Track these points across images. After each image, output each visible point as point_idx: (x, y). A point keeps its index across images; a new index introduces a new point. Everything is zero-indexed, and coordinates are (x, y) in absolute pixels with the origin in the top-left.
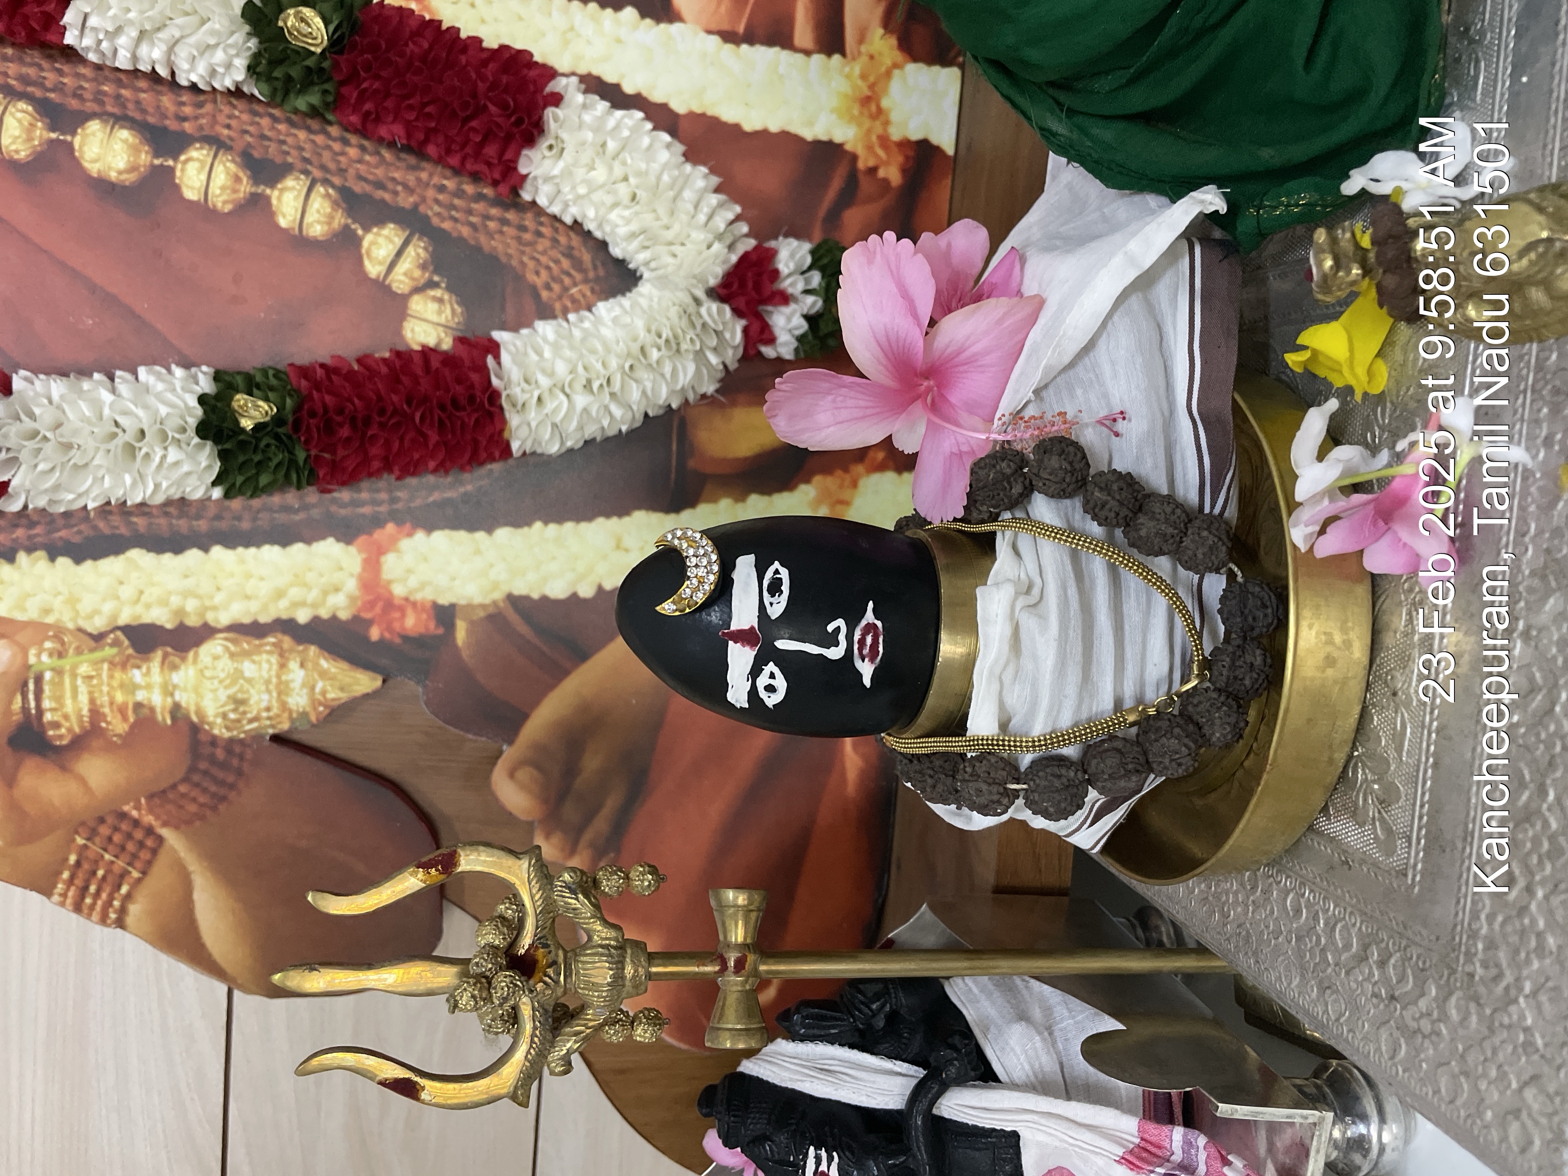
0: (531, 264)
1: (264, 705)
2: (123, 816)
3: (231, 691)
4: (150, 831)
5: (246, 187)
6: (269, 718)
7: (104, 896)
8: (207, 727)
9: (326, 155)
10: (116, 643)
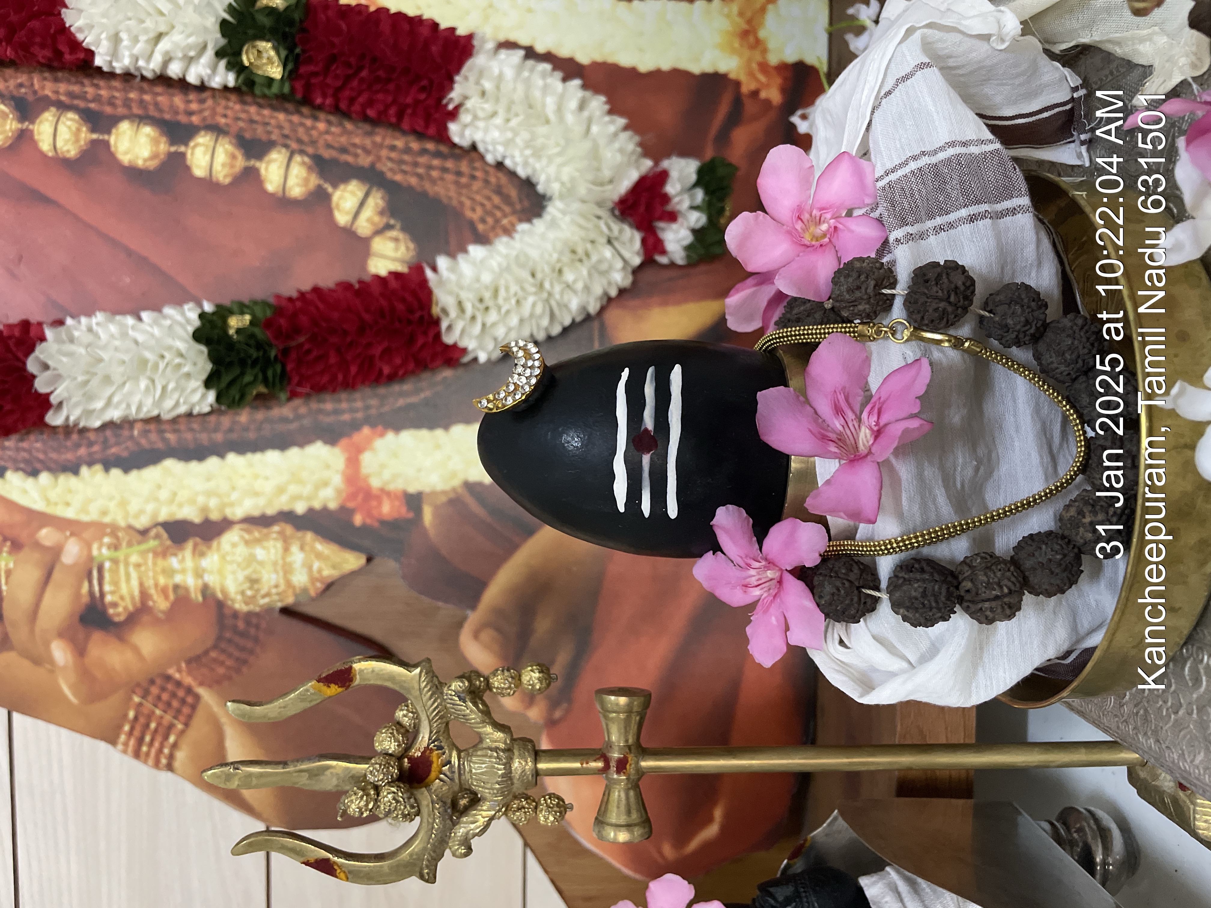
0: (468, 203)
1: (273, 583)
2: (168, 678)
3: (247, 572)
4: (189, 690)
5: (241, 162)
6: (278, 594)
7: (157, 744)
8: (229, 603)
9: (301, 130)
10: (157, 536)
